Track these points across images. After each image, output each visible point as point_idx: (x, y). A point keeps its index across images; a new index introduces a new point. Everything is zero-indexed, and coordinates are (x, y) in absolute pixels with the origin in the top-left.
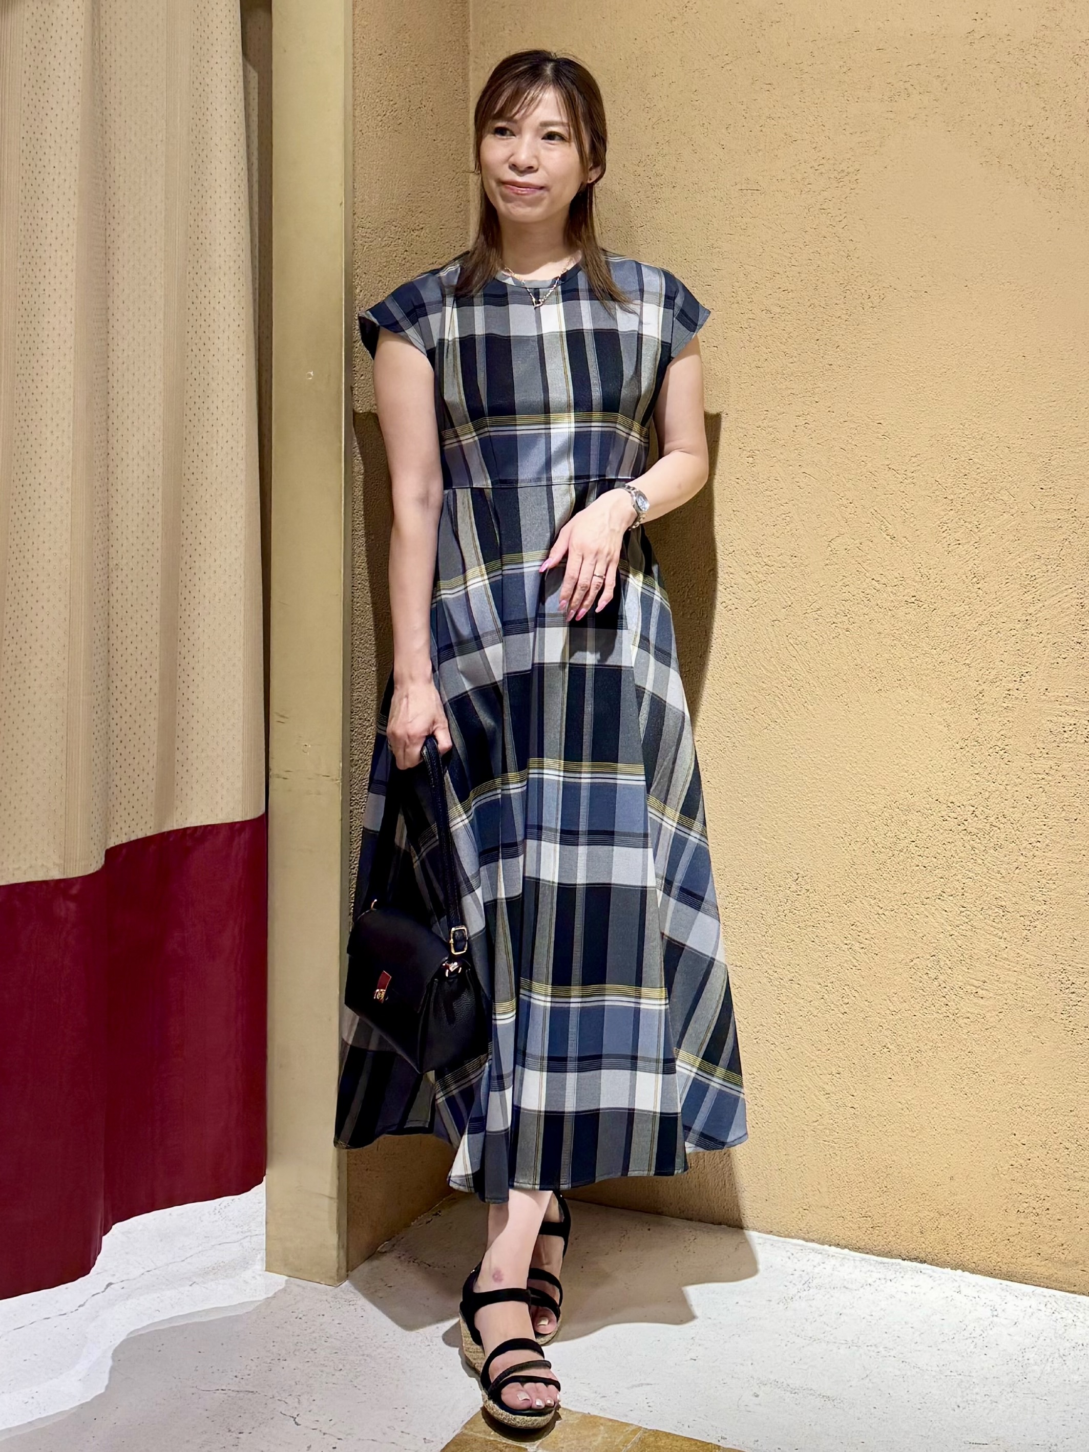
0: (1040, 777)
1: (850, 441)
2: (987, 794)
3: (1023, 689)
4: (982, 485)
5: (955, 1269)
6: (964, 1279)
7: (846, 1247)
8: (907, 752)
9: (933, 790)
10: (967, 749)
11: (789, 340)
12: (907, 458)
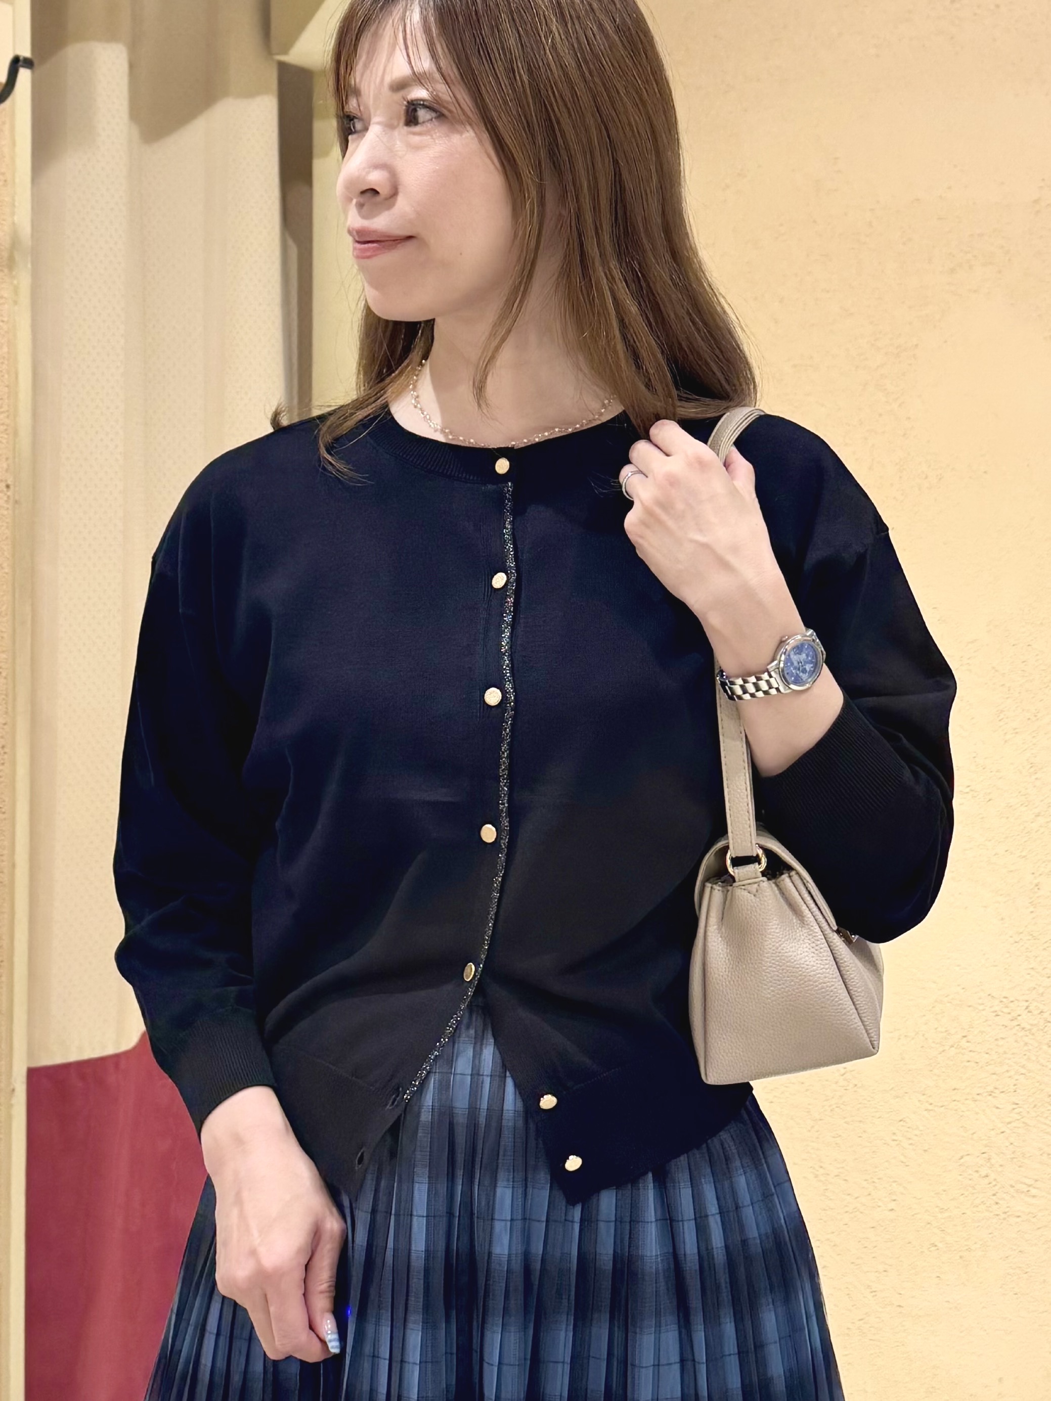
10: (1021, 944)
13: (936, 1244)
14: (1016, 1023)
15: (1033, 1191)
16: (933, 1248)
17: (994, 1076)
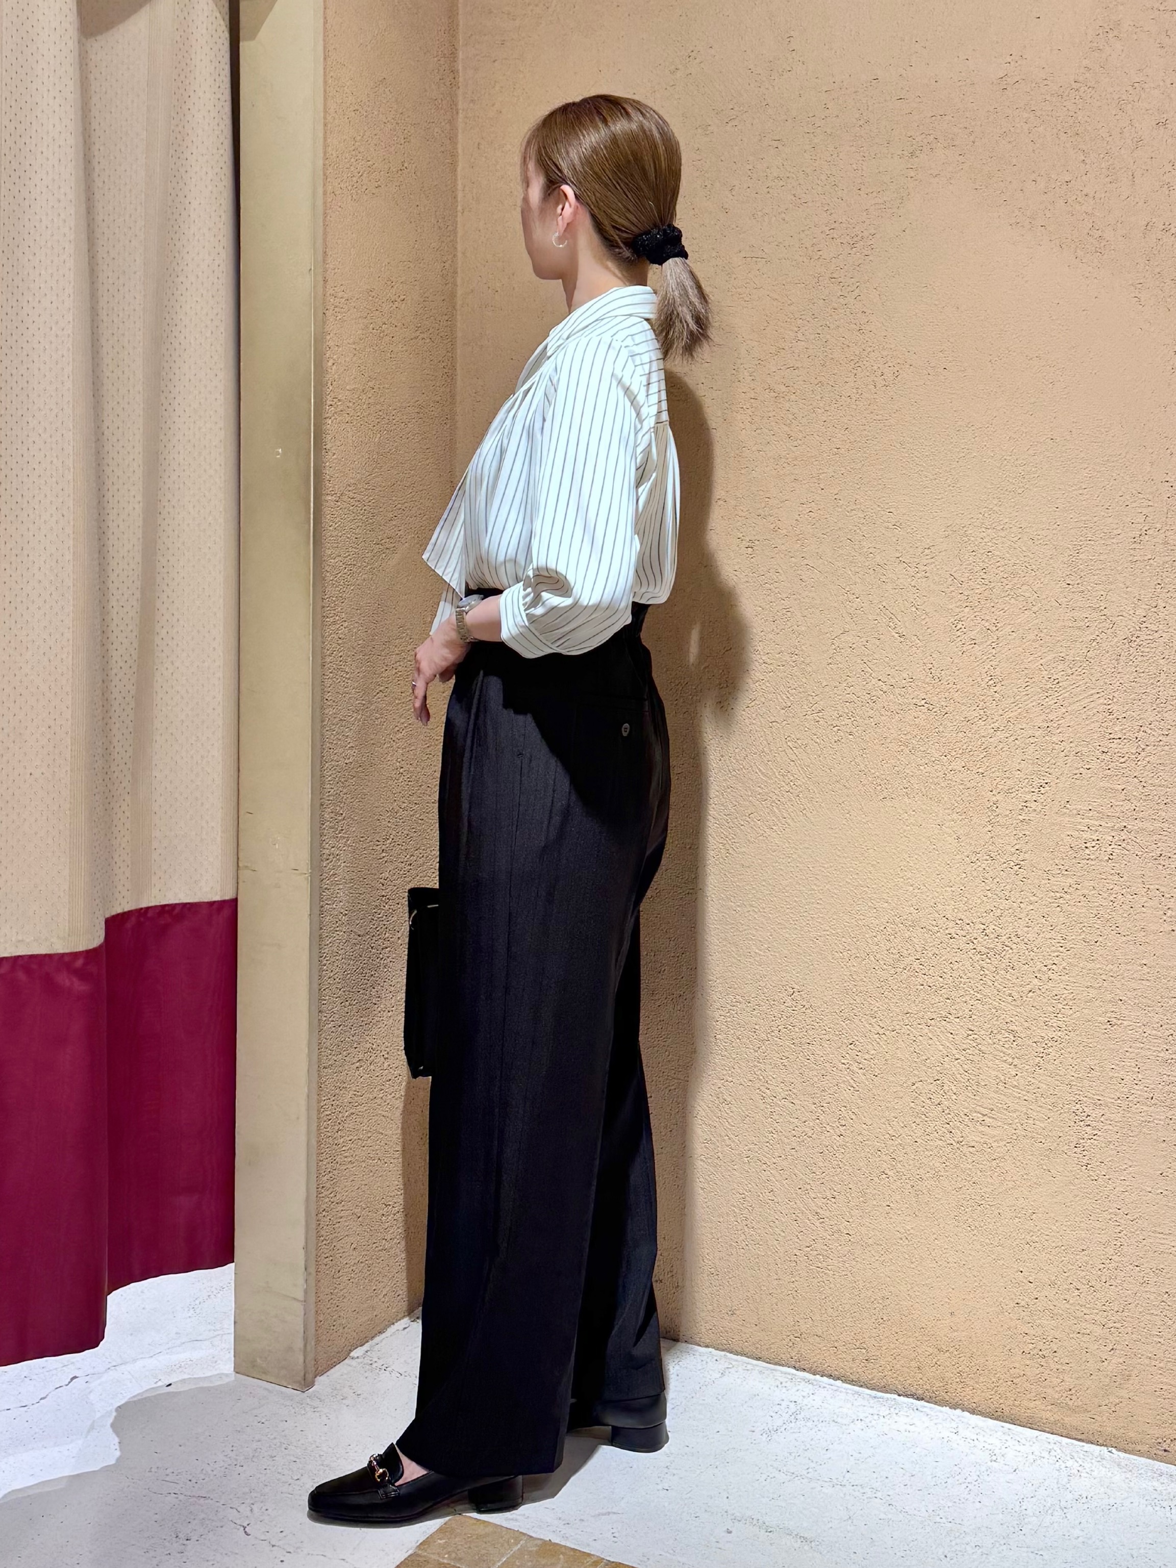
0: (1058, 895)
1: (858, 531)
2: (999, 912)
3: (1042, 801)
4: (1003, 580)
5: (955, 1409)
6: (963, 1419)
7: (838, 1379)
8: (912, 865)
9: (939, 905)
10: (979, 864)
11: (793, 421)
12: (920, 550)
13: (886, 1172)
14: (971, 946)
15: (987, 1120)
16: (884, 1176)
17: (948, 1001)
